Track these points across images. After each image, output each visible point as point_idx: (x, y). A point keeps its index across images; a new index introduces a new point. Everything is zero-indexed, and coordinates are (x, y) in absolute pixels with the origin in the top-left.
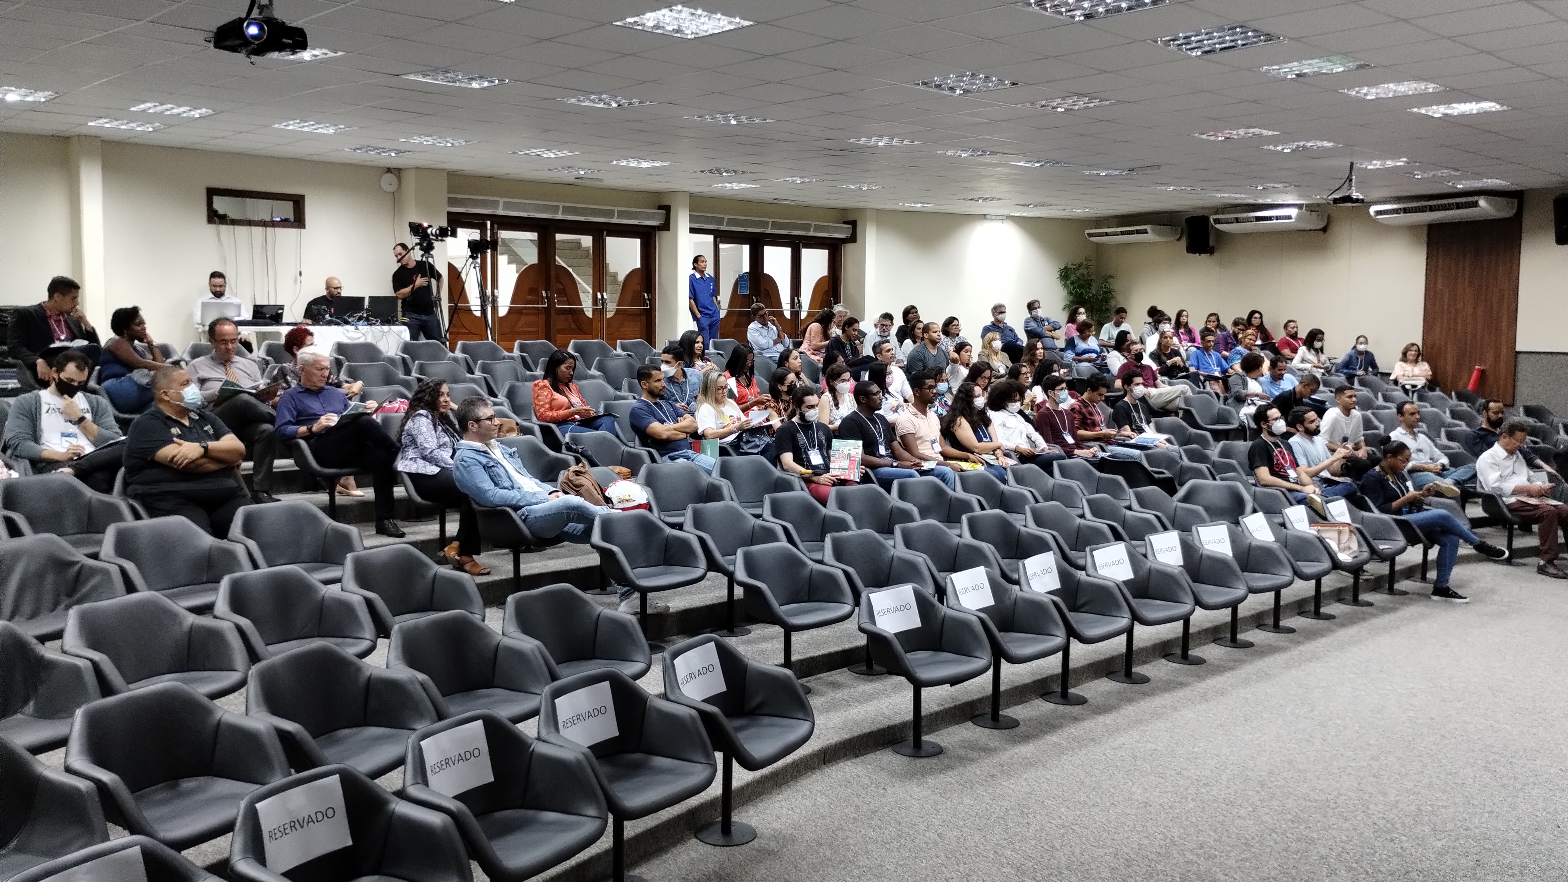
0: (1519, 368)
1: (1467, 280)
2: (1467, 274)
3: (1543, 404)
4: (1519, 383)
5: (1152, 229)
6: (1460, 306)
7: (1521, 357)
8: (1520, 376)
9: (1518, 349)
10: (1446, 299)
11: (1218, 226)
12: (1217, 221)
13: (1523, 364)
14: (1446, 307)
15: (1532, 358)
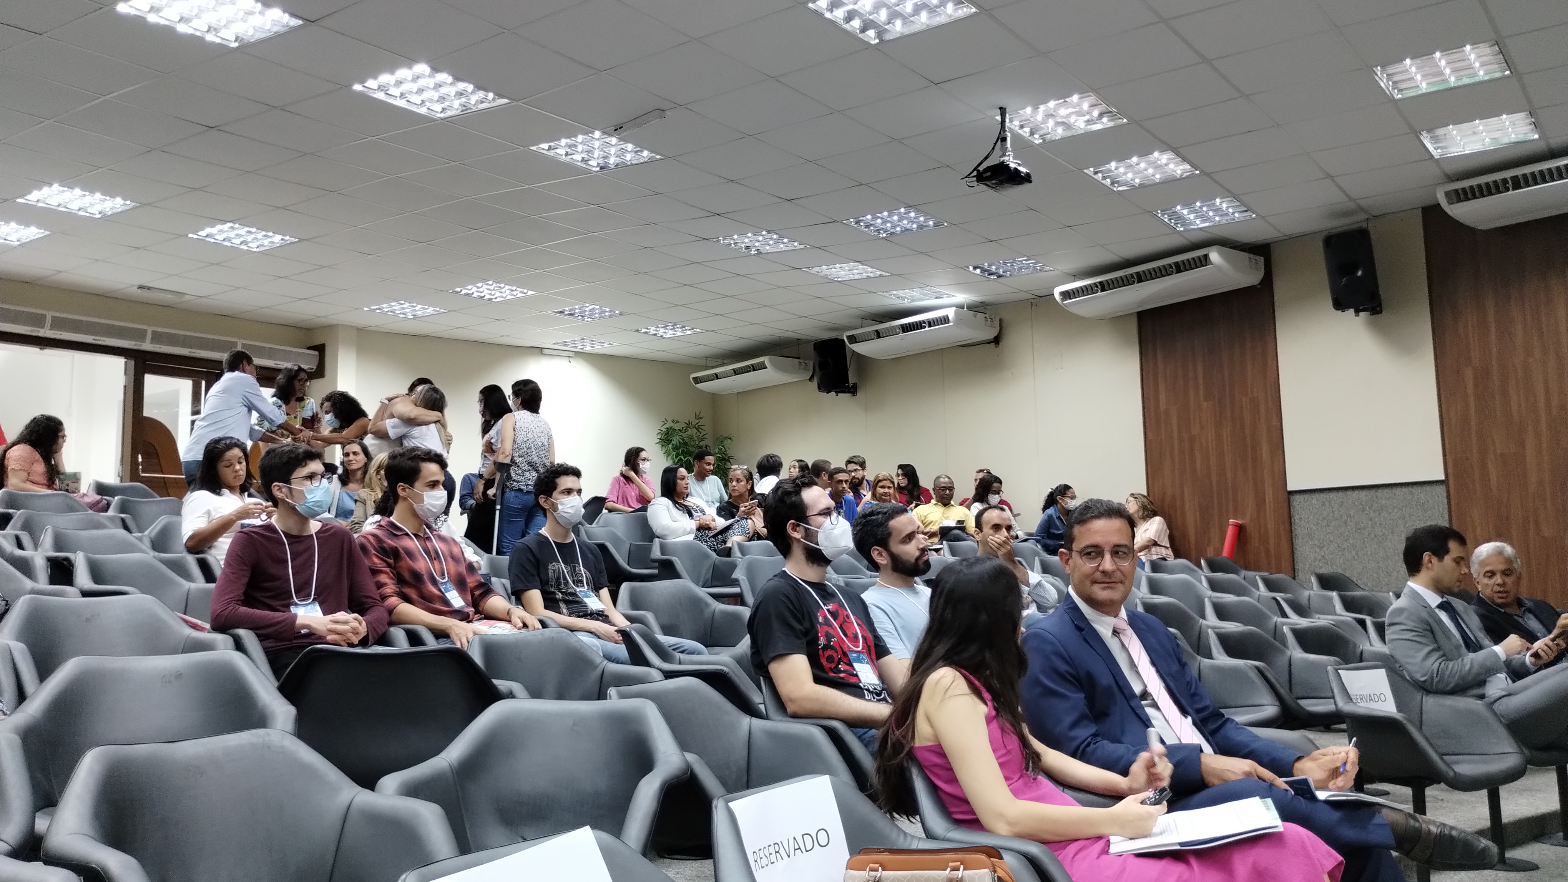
0: (1296, 518)
1: (1201, 391)
2: (1201, 381)
3: (1340, 571)
4: (1299, 542)
5: (771, 361)
6: (1196, 430)
7: (1297, 500)
8: (1300, 531)
9: (1290, 488)
10: (1175, 422)
11: (857, 347)
12: (853, 339)
13: (1301, 509)
14: (1175, 434)
15: (1315, 499)
